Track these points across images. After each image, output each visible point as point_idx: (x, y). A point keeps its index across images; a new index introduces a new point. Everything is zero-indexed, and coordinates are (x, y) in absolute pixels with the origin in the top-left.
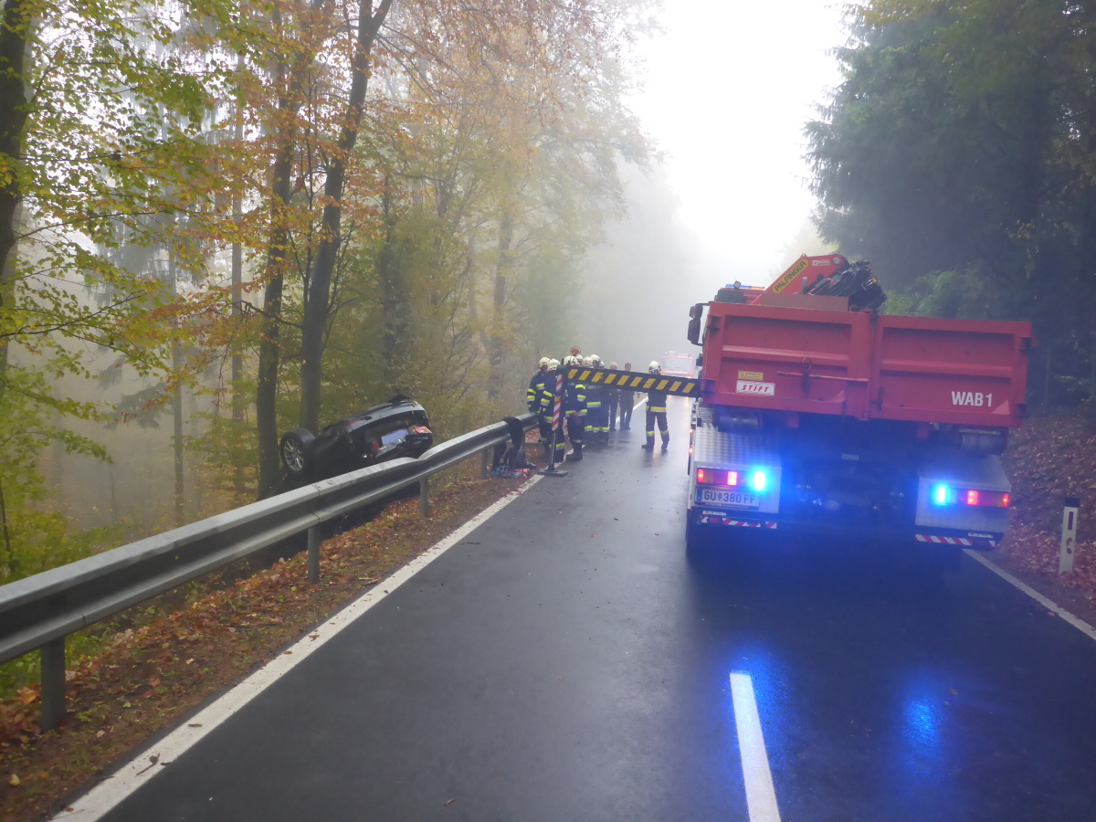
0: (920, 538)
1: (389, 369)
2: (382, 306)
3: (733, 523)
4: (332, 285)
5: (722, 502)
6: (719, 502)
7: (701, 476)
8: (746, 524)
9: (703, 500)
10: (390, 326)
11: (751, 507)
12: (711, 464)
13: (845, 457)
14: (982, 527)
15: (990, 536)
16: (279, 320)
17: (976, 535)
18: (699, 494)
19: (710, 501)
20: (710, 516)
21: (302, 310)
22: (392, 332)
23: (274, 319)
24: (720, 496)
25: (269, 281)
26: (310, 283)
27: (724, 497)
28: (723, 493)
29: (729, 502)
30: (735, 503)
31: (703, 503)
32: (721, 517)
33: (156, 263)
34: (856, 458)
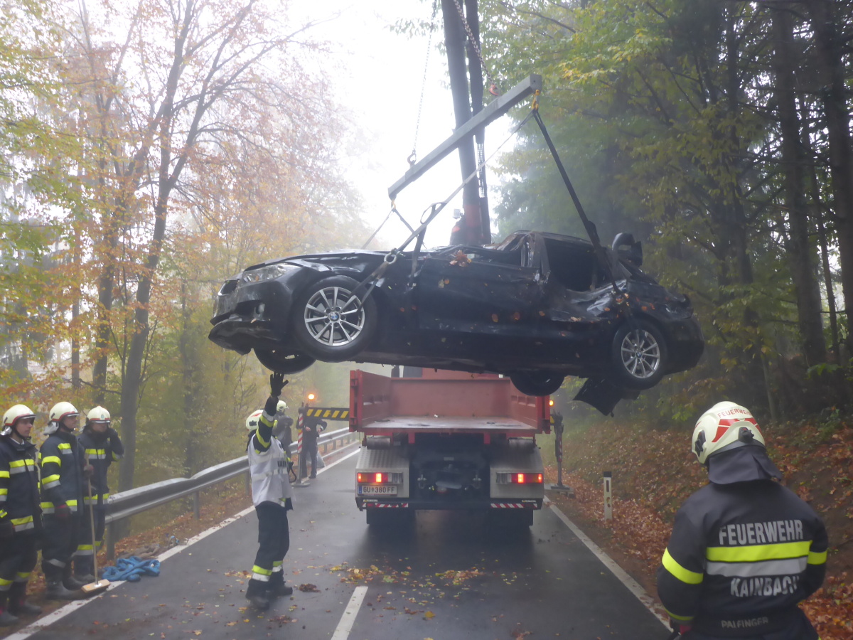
0: (493, 505)
1: (188, 419)
2: (182, 375)
3: (382, 506)
4: (143, 360)
5: (374, 493)
6: (372, 493)
7: (360, 477)
8: (389, 506)
9: (363, 492)
10: (188, 388)
11: (392, 495)
12: (366, 470)
13: (446, 459)
14: (529, 496)
15: (534, 501)
16: (103, 389)
17: (526, 501)
18: (360, 489)
19: (367, 493)
20: (367, 503)
21: (120, 382)
22: (189, 393)
23: (99, 389)
24: (373, 489)
25: (97, 361)
26: (126, 361)
27: (375, 490)
28: (374, 487)
29: (379, 493)
30: (382, 493)
31: (363, 495)
32: (374, 503)
33: (12, 349)
34: (452, 459)
